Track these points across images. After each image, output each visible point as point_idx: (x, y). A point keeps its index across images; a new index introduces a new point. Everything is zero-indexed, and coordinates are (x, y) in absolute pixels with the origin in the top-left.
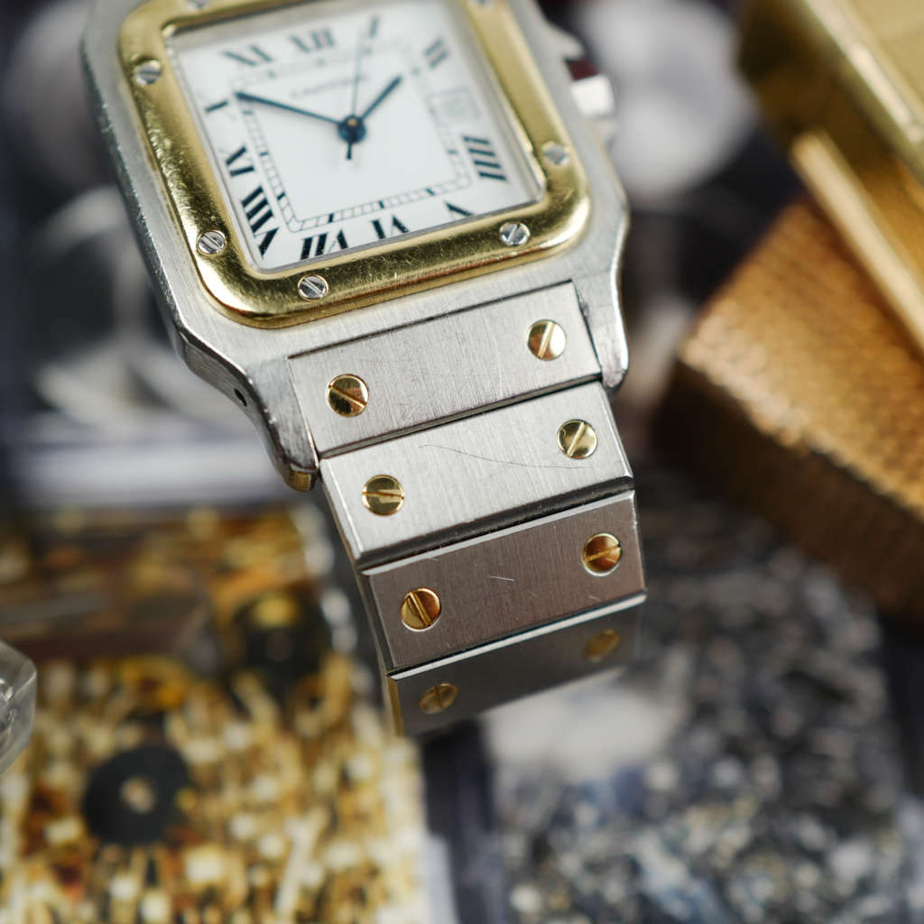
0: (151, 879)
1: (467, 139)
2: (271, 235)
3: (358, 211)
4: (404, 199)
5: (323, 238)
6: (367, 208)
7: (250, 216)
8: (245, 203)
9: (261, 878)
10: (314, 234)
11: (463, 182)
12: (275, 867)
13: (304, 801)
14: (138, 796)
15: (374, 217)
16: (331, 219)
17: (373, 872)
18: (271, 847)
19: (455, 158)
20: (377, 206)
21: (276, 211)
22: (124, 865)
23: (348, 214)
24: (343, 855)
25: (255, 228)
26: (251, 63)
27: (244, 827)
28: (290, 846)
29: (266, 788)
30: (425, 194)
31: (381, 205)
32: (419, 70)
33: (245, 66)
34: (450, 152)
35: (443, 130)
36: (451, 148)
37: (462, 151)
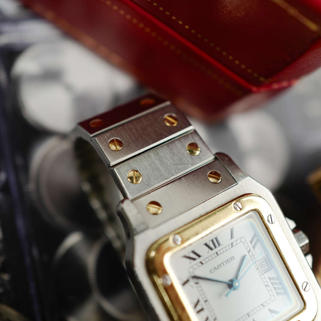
1: (270, 279)
11: (273, 298)
19: (268, 288)
26: (194, 259)
32: (250, 250)
33: (192, 261)
34: (266, 286)
35: (262, 276)
36: (266, 284)
37: (270, 285)
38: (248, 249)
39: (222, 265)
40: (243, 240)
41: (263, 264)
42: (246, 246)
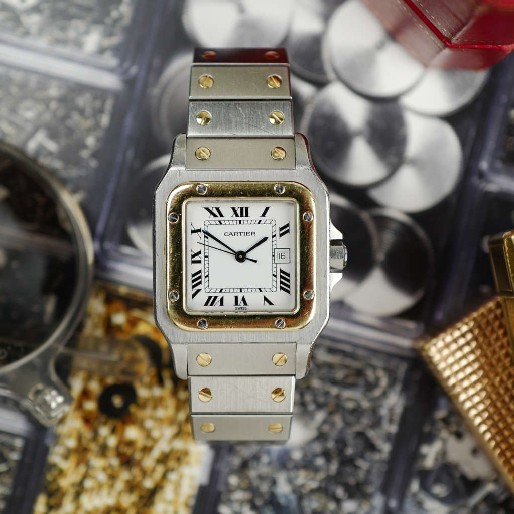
0: (114, 431)
1: (281, 271)
2: (198, 291)
3: (232, 290)
4: (250, 290)
5: (216, 298)
6: (235, 290)
7: (193, 281)
8: (193, 275)
9: (149, 444)
10: (214, 295)
11: (274, 289)
12: (155, 441)
13: (172, 421)
14: (117, 401)
15: (236, 294)
16: (221, 291)
17: (186, 453)
18: (155, 434)
19: (274, 278)
20: (239, 290)
21: (203, 282)
22: (105, 423)
23: (228, 290)
24: (179, 444)
25: (193, 287)
26: (215, 216)
27: (149, 424)
28: (162, 435)
29: (161, 413)
30: (258, 290)
31: (241, 291)
32: (275, 236)
33: (212, 216)
34: (273, 275)
35: (274, 265)
36: (275, 273)
37: (278, 276)
38: (274, 234)
39: (239, 234)
40: (273, 223)
41: (283, 254)
42: (274, 230)
